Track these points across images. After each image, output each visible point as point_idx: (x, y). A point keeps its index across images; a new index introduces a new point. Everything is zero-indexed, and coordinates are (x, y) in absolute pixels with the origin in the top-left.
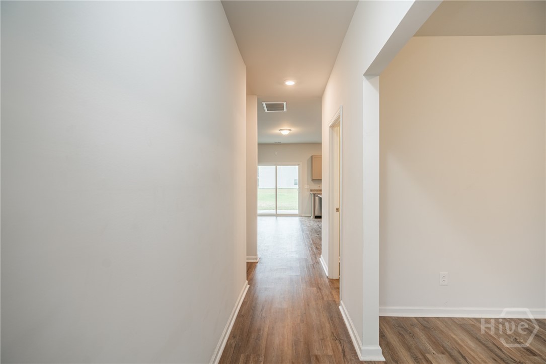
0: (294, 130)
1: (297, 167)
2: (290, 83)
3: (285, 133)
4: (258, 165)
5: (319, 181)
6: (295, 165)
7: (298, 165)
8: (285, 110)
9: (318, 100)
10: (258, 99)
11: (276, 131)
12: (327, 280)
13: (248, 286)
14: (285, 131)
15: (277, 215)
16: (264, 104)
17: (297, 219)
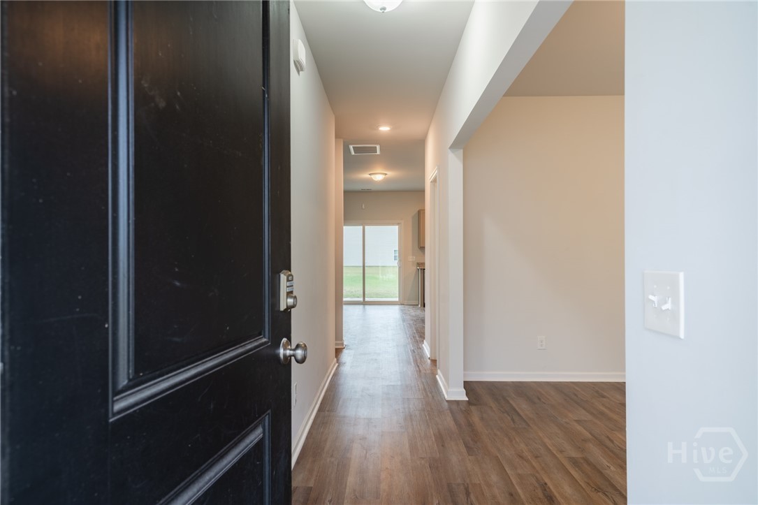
0: (390, 174)
1: (396, 227)
2: (385, 129)
3: (378, 178)
4: (345, 225)
5: (422, 248)
6: (393, 224)
7: (398, 224)
8: (378, 153)
9: (421, 143)
10: (344, 143)
11: (366, 176)
12: (429, 361)
13: (337, 364)
14: (378, 176)
15: (364, 303)
16: (351, 147)
17: (397, 308)
